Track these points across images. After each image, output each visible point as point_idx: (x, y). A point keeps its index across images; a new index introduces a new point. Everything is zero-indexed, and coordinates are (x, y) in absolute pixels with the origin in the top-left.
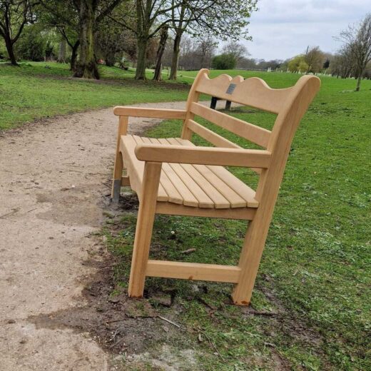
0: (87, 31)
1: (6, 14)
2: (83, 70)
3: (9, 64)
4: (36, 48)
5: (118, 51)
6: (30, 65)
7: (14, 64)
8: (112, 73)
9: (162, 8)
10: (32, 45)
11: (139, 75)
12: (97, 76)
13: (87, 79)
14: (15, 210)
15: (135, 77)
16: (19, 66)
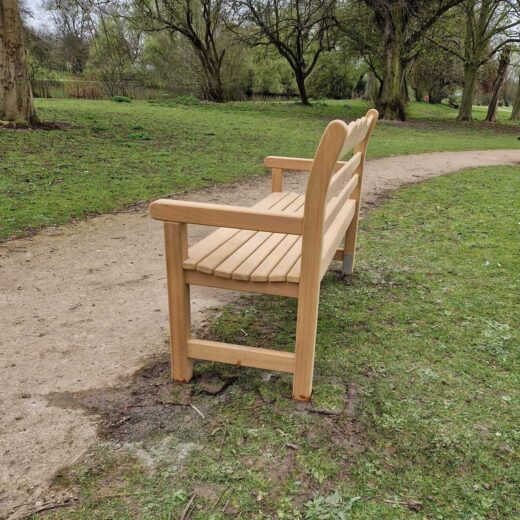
0: (392, 58)
1: (298, 40)
2: (385, 109)
3: (299, 104)
4: (338, 83)
5: (448, 83)
6: (325, 105)
7: (305, 103)
8: (433, 112)
9: (501, 24)
10: (334, 78)
11: (464, 115)
12: (402, 117)
13: (388, 121)
14: (145, 277)
15: (458, 118)
16: (311, 105)
